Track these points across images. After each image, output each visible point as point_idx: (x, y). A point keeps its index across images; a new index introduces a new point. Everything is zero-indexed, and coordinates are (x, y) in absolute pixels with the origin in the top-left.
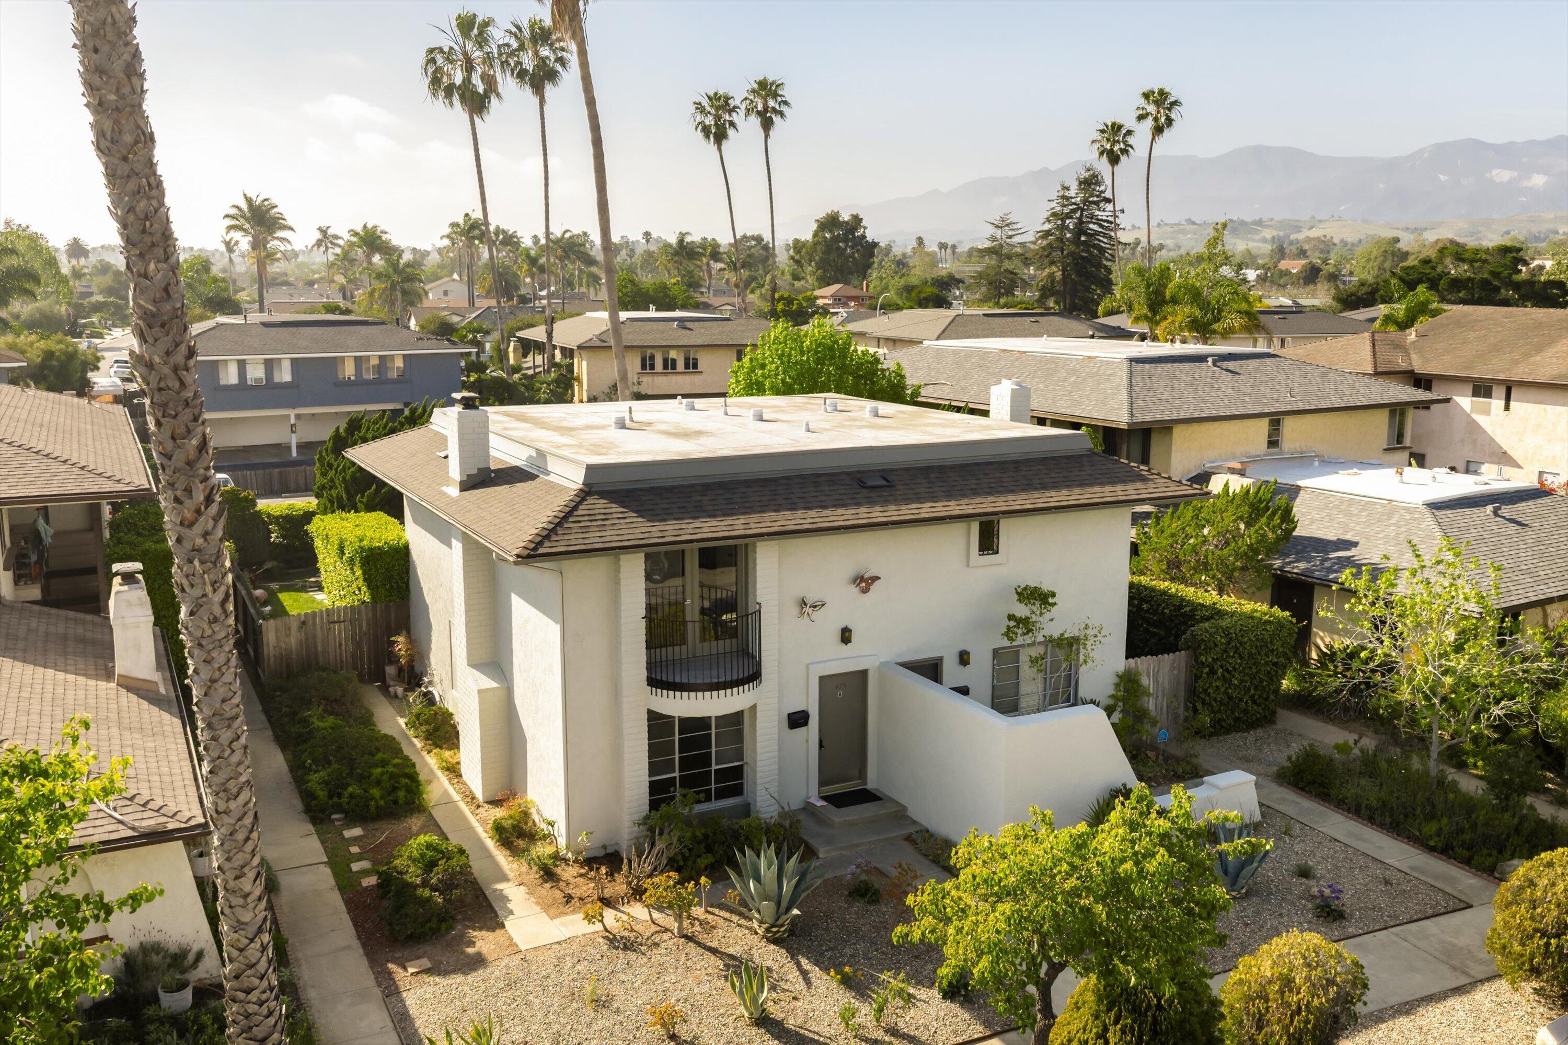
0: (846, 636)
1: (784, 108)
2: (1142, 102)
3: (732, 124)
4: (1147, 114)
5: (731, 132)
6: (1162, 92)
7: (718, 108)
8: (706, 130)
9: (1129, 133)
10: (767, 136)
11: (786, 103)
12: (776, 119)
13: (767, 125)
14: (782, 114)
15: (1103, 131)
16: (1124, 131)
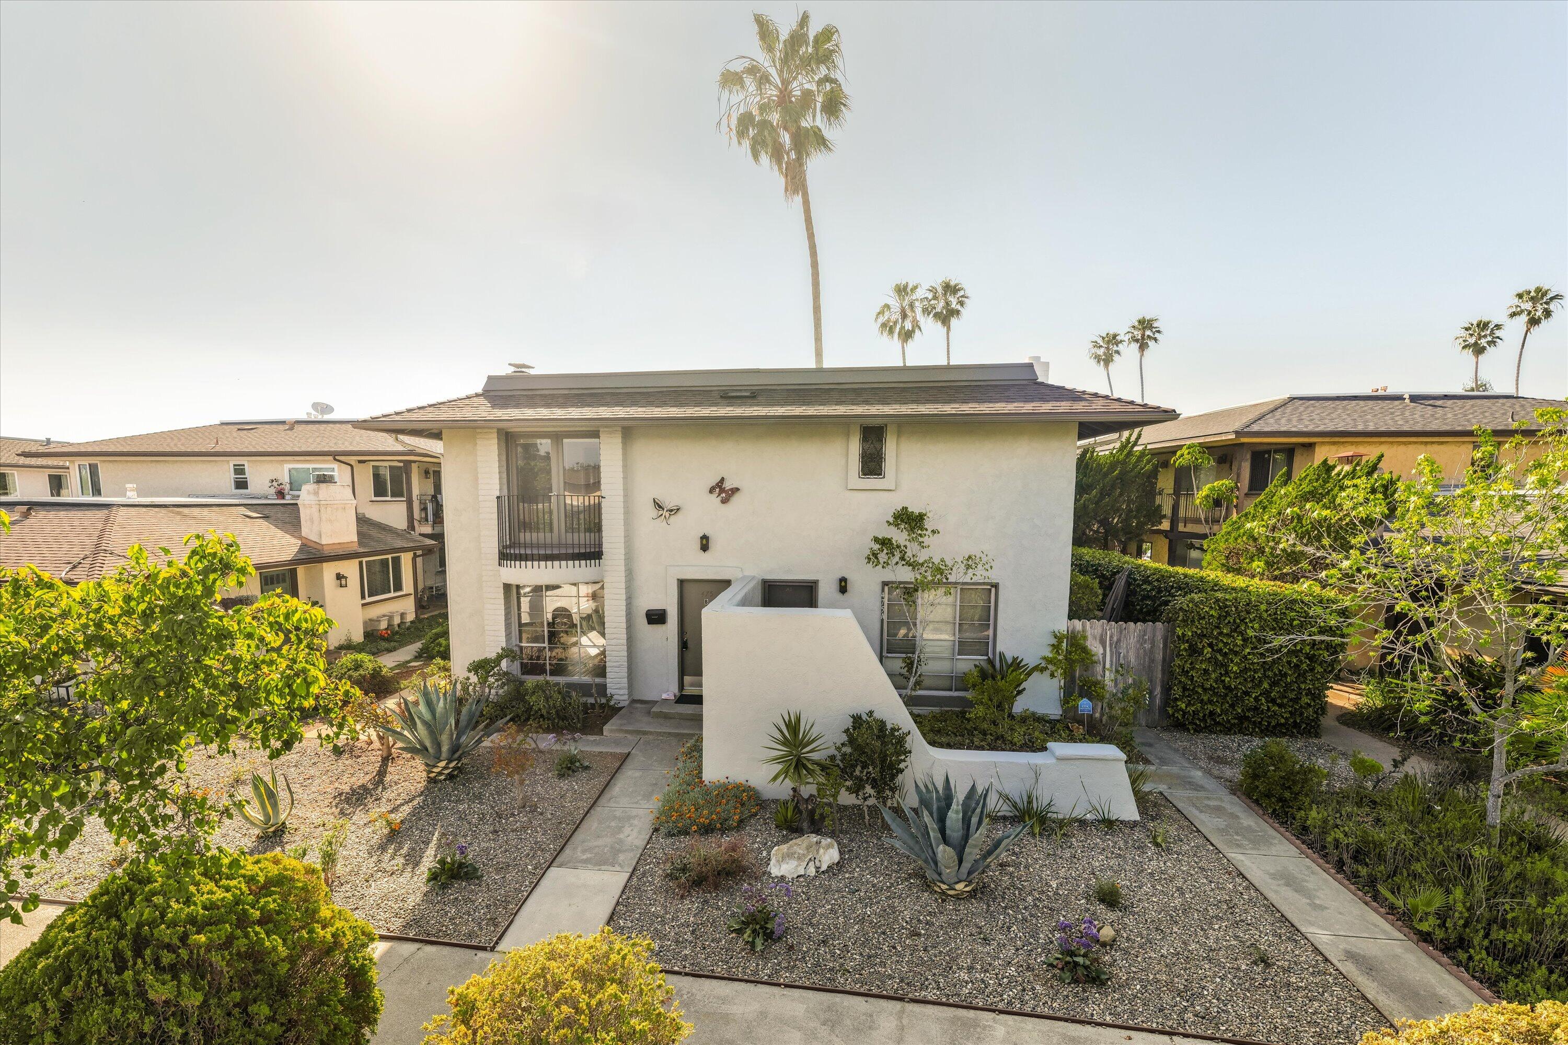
0: (705, 544)
1: (1157, 335)
2: (1516, 301)
3: (1118, 352)
4: (1522, 311)
5: (1116, 357)
6: (1538, 290)
7: (1108, 342)
8: (1098, 358)
9: (1498, 327)
10: (1142, 355)
11: (1159, 332)
12: (1151, 343)
13: (1143, 347)
14: (1156, 340)
15: (1467, 329)
16: (1491, 326)
